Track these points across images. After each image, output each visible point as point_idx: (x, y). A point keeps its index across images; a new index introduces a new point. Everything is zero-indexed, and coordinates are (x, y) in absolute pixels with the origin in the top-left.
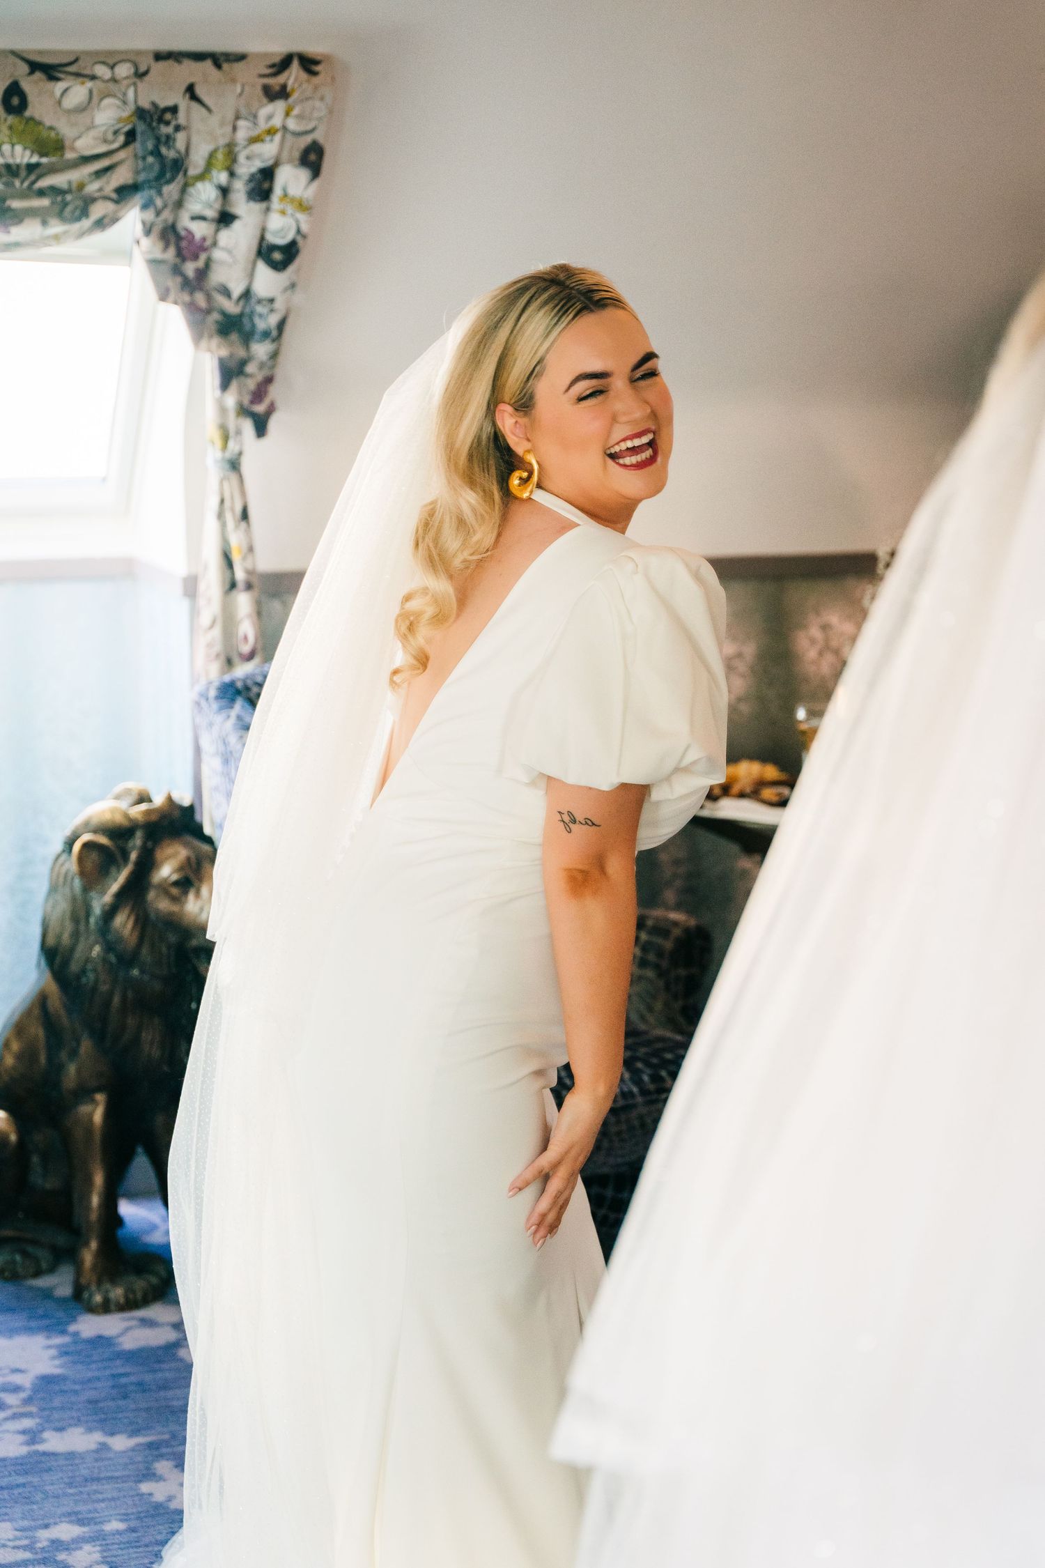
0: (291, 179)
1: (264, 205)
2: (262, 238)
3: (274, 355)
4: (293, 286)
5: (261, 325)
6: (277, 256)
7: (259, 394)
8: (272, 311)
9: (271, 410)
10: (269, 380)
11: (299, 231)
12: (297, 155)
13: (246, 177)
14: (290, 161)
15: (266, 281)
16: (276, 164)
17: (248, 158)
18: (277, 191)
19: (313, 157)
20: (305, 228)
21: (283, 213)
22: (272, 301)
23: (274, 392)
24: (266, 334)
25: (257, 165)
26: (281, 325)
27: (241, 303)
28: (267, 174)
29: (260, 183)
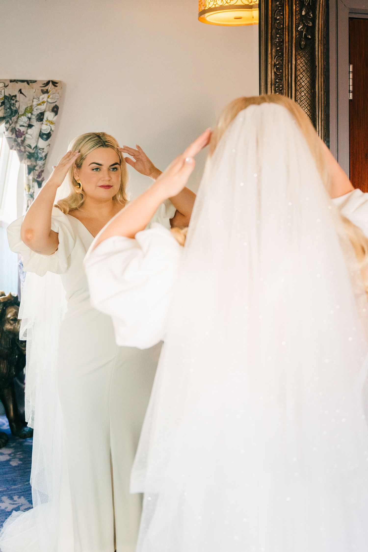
0: (49, 115)
1: (41, 122)
2: (41, 131)
3: (44, 164)
4: (49, 145)
5: (40, 156)
6: (45, 137)
7: (39, 176)
8: (43, 152)
9: (42, 181)
10: (42, 171)
11: (51, 130)
12: (51, 109)
13: (36, 115)
14: (49, 111)
15: (42, 143)
16: (45, 111)
17: (36, 110)
18: (45, 119)
19: (55, 109)
20: (53, 129)
21: (47, 125)
22: (43, 149)
23: (43, 175)
24: (41, 158)
25: (40, 111)
26: (46, 156)
27: (35, 149)
28: (42, 114)
29: (40, 116)
